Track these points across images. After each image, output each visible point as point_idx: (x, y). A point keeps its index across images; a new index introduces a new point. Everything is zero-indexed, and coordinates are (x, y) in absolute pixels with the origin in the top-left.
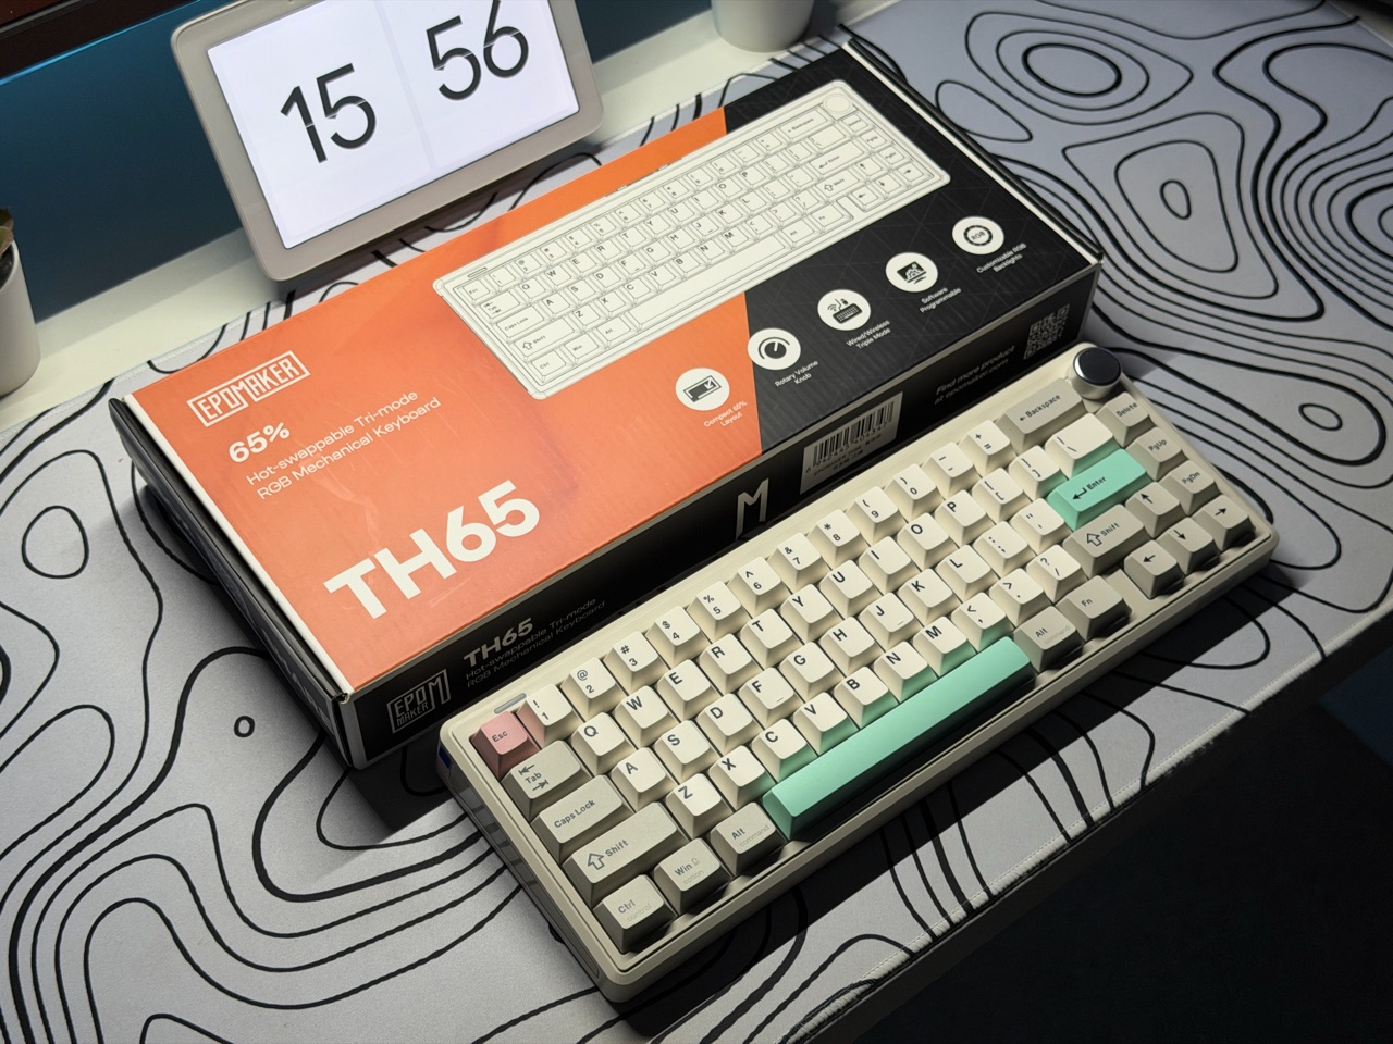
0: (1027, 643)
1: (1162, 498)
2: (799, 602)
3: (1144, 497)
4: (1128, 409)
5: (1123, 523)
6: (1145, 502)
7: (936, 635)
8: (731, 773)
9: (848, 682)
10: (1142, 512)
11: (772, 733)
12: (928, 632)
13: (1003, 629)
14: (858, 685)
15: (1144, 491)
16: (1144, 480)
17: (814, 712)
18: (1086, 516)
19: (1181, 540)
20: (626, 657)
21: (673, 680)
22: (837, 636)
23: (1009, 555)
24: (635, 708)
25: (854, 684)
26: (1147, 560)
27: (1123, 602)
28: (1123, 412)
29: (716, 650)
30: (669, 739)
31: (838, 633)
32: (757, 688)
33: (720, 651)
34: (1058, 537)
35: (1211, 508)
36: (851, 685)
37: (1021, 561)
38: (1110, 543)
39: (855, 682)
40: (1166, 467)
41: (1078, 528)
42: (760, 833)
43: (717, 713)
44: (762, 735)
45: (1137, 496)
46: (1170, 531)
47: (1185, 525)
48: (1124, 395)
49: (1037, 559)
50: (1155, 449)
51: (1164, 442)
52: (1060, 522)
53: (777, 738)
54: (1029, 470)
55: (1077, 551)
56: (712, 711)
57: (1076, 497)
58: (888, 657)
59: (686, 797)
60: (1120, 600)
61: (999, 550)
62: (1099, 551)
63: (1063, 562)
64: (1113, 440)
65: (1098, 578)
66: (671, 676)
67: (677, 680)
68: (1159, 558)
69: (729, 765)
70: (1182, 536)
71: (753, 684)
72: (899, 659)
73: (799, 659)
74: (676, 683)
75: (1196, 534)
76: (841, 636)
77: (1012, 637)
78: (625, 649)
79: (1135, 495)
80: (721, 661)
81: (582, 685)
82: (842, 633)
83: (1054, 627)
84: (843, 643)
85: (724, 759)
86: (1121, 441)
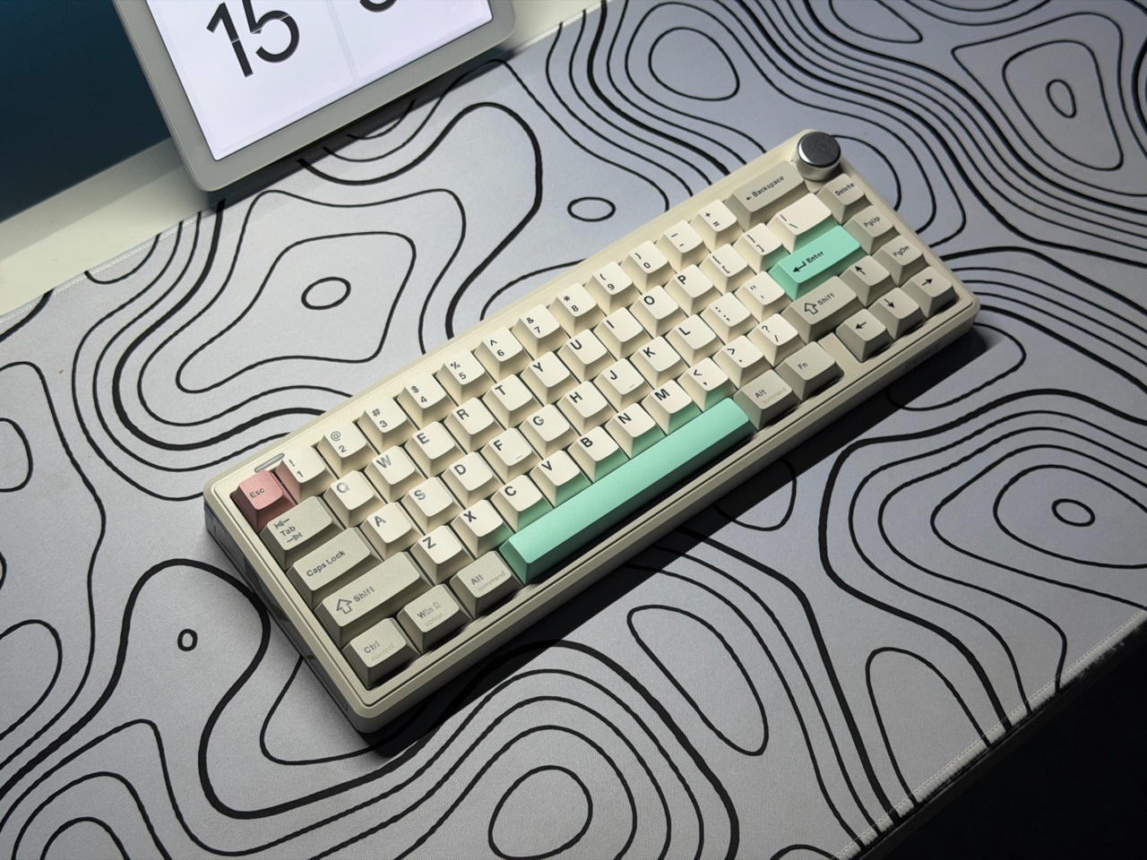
0: (746, 403)
1: (874, 270)
2: (539, 367)
3: (858, 269)
4: (846, 189)
5: (839, 292)
6: (859, 274)
7: (665, 397)
8: (472, 525)
9: (582, 441)
10: (854, 282)
11: (511, 487)
12: (657, 394)
13: (726, 390)
14: (591, 443)
15: (858, 264)
16: (859, 253)
17: (550, 468)
18: (804, 287)
19: (890, 308)
20: (376, 420)
21: (421, 440)
22: (574, 399)
23: (733, 323)
24: (385, 466)
25: (587, 443)
26: (859, 327)
27: (835, 364)
28: (842, 192)
29: (461, 413)
30: (415, 494)
31: (574, 395)
32: (498, 447)
33: (464, 413)
34: (778, 306)
35: (919, 278)
36: (585, 444)
37: (743, 328)
38: (825, 311)
39: (588, 441)
40: (879, 241)
41: (797, 298)
42: (497, 579)
43: (461, 470)
44: (502, 489)
45: (852, 268)
46: (881, 301)
47: (895, 295)
48: (843, 176)
49: (759, 327)
50: (869, 226)
51: (878, 219)
52: (781, 292)
53: (515, 492)
54: (754, 245)
55: (795, 319)
56: (456, 468)
57: (796, 270)
58: (620, 417)
59: (430, 547)
60: (833, 363)
61: (724, 319)
62: (814, 319)
63: (783, 329)
64: (831, 217)
65: (814, 343)
66: (418, 436)
67: (424, 440)
68: (870, 324)
69: (470, 517)
70: (892, 305)
71: (495, 443)
72: (629, 419)
73: (537, 420)
74: (423, 443)
75: (903, 303)
76: (577, 399)
77: (732, 398)
78: (376, 412)
79: (850, 268)
80: (465, 422)
81: (335, 445)
82: (578, 395)
83: (773, 388)
84: (579, 405)
85: (466, 512)
86: (839, 218)
